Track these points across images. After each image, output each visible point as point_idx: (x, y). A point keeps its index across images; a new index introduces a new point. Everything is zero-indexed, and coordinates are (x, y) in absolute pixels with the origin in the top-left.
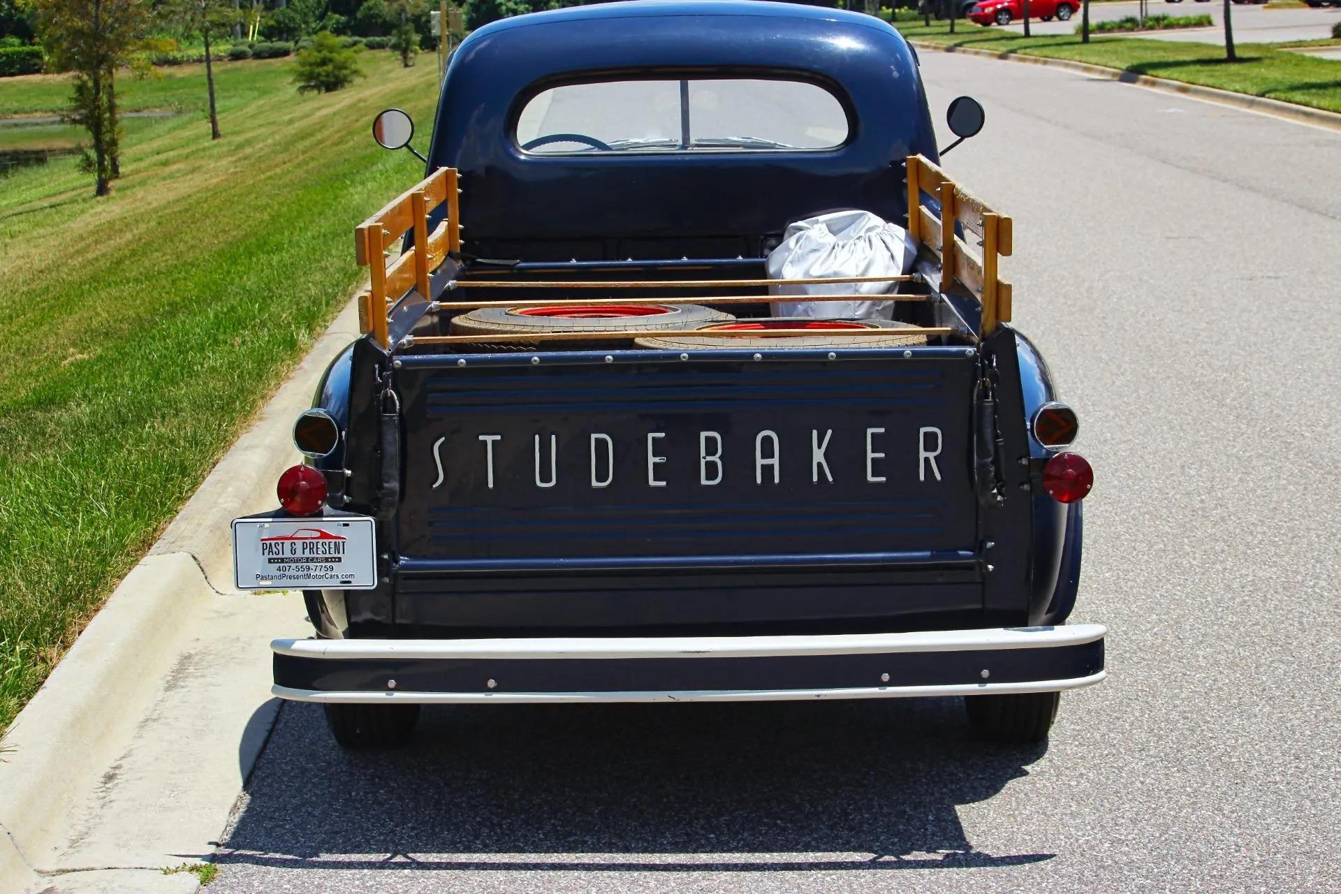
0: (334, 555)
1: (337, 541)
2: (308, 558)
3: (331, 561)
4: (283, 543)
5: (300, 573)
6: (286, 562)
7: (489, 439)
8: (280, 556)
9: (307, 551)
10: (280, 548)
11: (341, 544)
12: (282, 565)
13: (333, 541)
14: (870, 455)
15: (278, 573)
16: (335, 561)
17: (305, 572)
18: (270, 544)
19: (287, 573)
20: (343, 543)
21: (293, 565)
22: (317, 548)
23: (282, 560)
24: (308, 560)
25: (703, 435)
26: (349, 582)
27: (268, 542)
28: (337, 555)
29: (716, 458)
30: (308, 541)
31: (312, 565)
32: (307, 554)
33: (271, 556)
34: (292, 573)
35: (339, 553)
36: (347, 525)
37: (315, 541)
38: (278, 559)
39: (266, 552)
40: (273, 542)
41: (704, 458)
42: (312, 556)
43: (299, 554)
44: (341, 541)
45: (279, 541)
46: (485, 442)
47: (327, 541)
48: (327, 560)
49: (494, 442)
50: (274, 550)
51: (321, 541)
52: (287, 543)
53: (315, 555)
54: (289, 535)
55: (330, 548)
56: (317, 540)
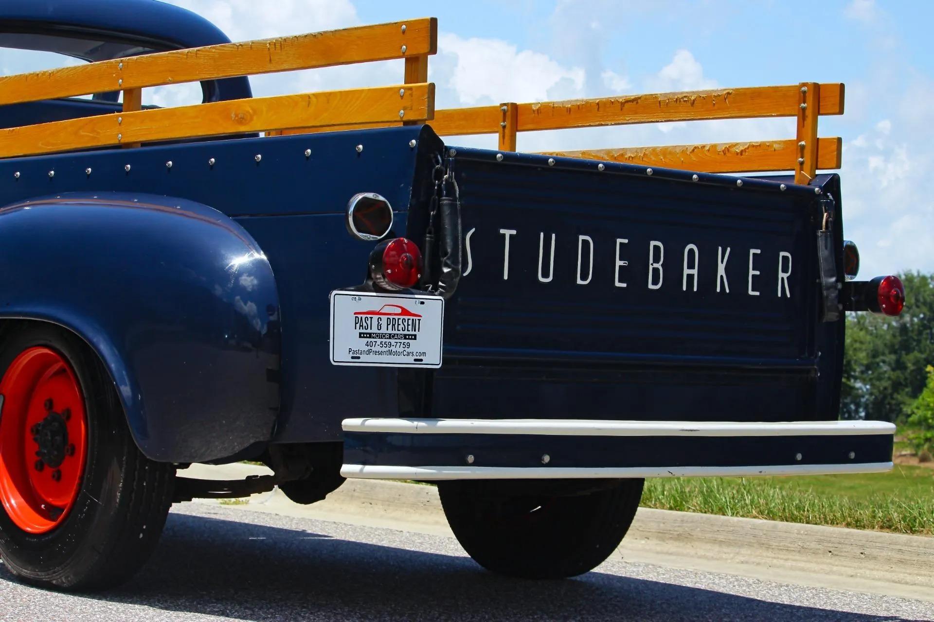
0: (411, 333)
1: (414, 318)
2: (390, 334)
3: (409, 339)
4: (371, 318)
5: (384, 349)
6: (373, 338)
7: (508, 233)
8: (369, 331)
9: (390, 327)
10: (369, 322)
11: (417, 321)
12: (369, 340)
13: (411, 318)
14: (752, 272)
15: (366, 348)
16: (412, 339)
17: (387, 349)
18: (361, 318)
19: (373, 349)
20: (419, 320)
21: (379, 341)
22: (398, 325)
23: (370, 335)
24: (391, 336)
25: (653, 243)
26: (421, 360)
27: (359, 316)
28: (413, 333)
29: (658, 266)
30: (391, 317)
31: (393, 341)
32: (390, 331)
33: (362, 331)
34: (377, 348)
35: (415, 331)
36: (422, 303)
37: (396, 317)
38: (367, 334)
39: (358, 325)
40: (364, 316)
41: (652, 264)
42: (394, 332)
43: (384, 330)
44: (417, 318)
45: (369, 316)
46: (504, 235)
47: (406, 317)
48: (405, 337)
49: (511, 236)
50: (365, 324)
51: (402, 317)
52: (375, 317)
53: (396, 332)
54: (377, 309)
55: (408, 325)
56: (399, 317)
